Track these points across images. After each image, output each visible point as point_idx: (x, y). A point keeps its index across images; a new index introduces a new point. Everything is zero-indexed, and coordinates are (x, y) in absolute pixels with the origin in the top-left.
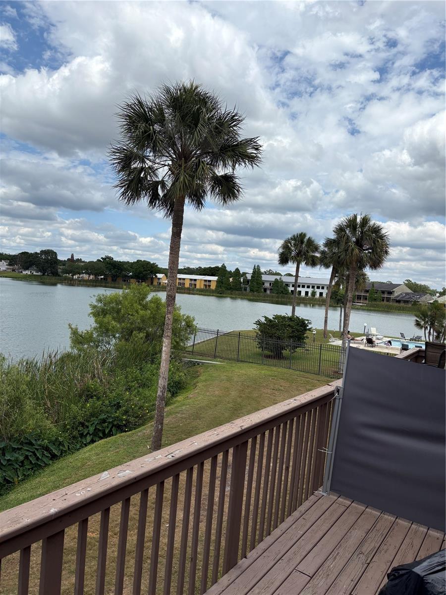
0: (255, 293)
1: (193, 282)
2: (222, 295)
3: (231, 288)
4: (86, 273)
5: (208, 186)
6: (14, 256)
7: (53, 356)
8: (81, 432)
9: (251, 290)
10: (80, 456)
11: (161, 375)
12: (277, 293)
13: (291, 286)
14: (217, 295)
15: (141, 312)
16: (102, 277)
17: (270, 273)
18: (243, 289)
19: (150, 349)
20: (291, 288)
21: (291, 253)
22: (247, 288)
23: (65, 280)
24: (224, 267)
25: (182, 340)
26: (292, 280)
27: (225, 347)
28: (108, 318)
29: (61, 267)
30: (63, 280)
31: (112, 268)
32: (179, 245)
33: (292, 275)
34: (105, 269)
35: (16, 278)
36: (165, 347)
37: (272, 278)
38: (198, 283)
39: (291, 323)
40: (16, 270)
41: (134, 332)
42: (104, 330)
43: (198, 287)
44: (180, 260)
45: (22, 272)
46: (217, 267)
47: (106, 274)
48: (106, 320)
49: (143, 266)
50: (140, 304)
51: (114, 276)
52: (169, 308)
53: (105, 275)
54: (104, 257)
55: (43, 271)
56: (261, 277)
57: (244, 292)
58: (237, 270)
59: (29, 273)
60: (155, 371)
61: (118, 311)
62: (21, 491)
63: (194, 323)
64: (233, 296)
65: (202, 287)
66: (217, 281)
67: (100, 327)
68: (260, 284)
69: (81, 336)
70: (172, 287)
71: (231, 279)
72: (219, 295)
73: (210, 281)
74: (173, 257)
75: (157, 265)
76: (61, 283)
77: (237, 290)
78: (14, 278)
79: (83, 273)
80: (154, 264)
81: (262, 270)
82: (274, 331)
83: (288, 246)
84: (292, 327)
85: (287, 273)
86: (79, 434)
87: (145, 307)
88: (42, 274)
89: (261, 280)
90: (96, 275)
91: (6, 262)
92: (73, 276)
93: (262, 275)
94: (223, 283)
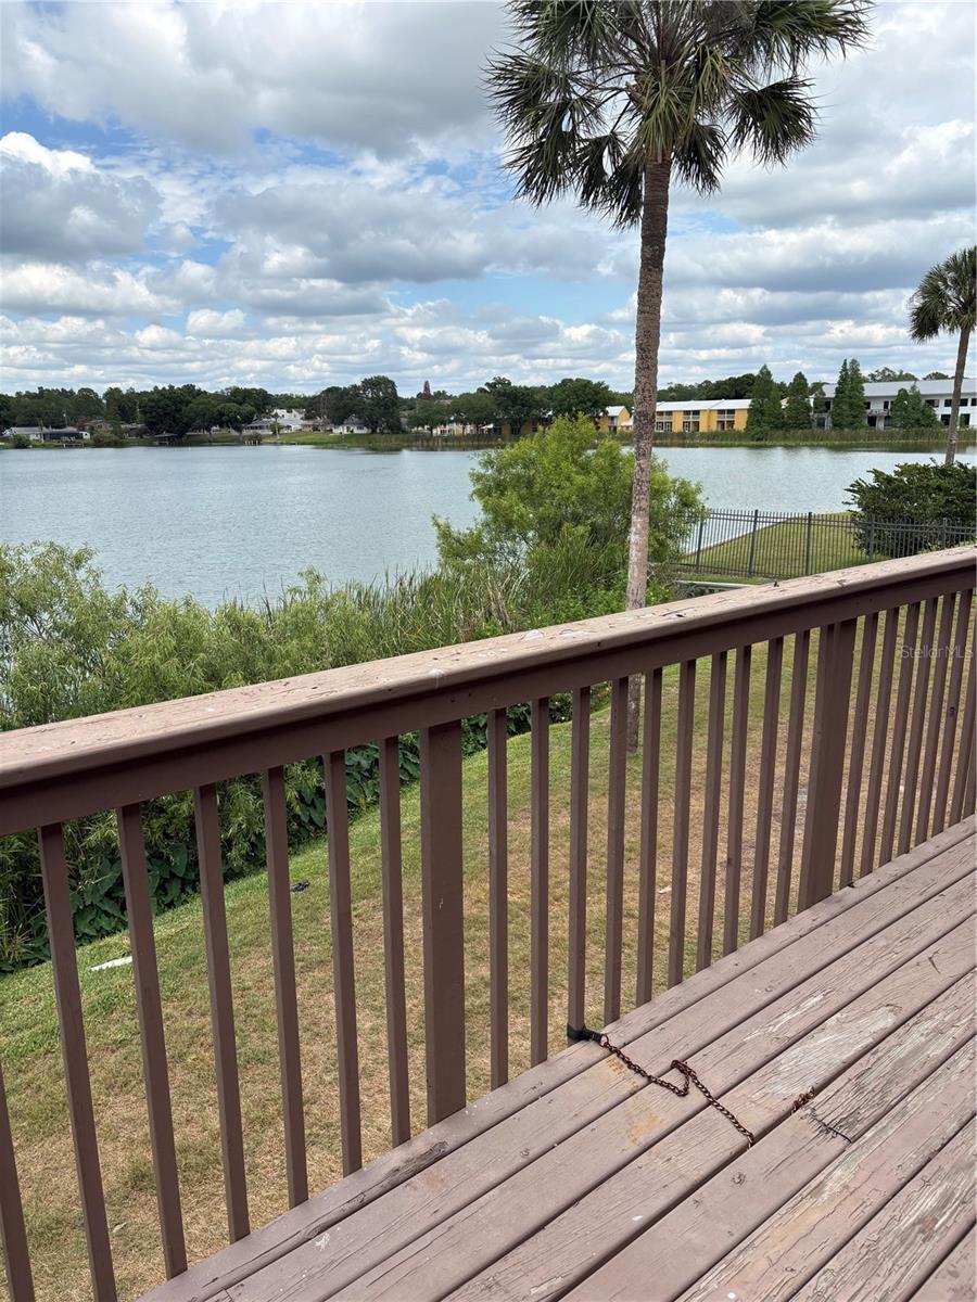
0: (846, 430)
1: (691, 418)
2: (762, 443)
3: (784, 424)
4: (456, 421)
5: (727, 126)
6: (314, 397)
7: (406, 583)
8: (474, 722)
9: (835, 425)
10: (476, 764)
11: (630, 596)
12: (904, 426)
13: (942, 403)
14: (751, 443)
15: (579, 479)
16: (491, 426)
17: (887, 377)
18: (815, 424)
19: (601, 559)
20: (942, 410)
21: (945, 305)
22: (824, 419)
23: (417, 440)
24: (766, 374)
25: (671, 537)
26: (947, 388)
27: (774, 553)
28: (510, 499)
29: (406, 413)
30: (412, 442)
31: (510, 403)
32: (660, 287)
33: (945, 377)
34: (495, 407)
35: (322, 444)
36: (636, 534)
37: (892, 389)
38: (702, 419)
39: (945, 483)
40: (320, 428)
41: (566, 524)
42: (503, 523)
43: (703, 428)
44: (661, 369)
45: (331, 431)
46: (749, 376)
47: (498, 420)
48: (505, 503)
49: (575, 393)
50: (574, 462)
51: (515, 422)
52: (642, 444)
53: (496, 422)
54: (491, 381)
55: (372, 423)
56: (863, 389)
57: (818, 431)
58: (800, 377)
59: (345, 432)
60: (615, 603)
61: (530, 483)
62: (374, 821)
63: (699, 497)
64: (789, 443)
65: (714, 427)
66: (749, 410)
67: (495, 520)
68: (858, 406)
69: (458, 541)
70: (646, 393)
71: (784, 403)
72: (755, 443)
73: (731, 412)
74: (645, 319)
75: (607, 388)
76: (409, 447)
77: (799, 427)
78: (318, 444)
79: (451, 422)
80: (599, 384)
81: (865, 372)
82: (896, 504)
83: (937, 288)
84: (947, 492)
85: (931, 372)
86: (471, 726)
87: (585, 468)
88: (370, 431)
89: (862, 398)
90: (478, 422)
91: (300, 413)
92: (431, 429)
93: (864, 385)
94: (763, 414)
